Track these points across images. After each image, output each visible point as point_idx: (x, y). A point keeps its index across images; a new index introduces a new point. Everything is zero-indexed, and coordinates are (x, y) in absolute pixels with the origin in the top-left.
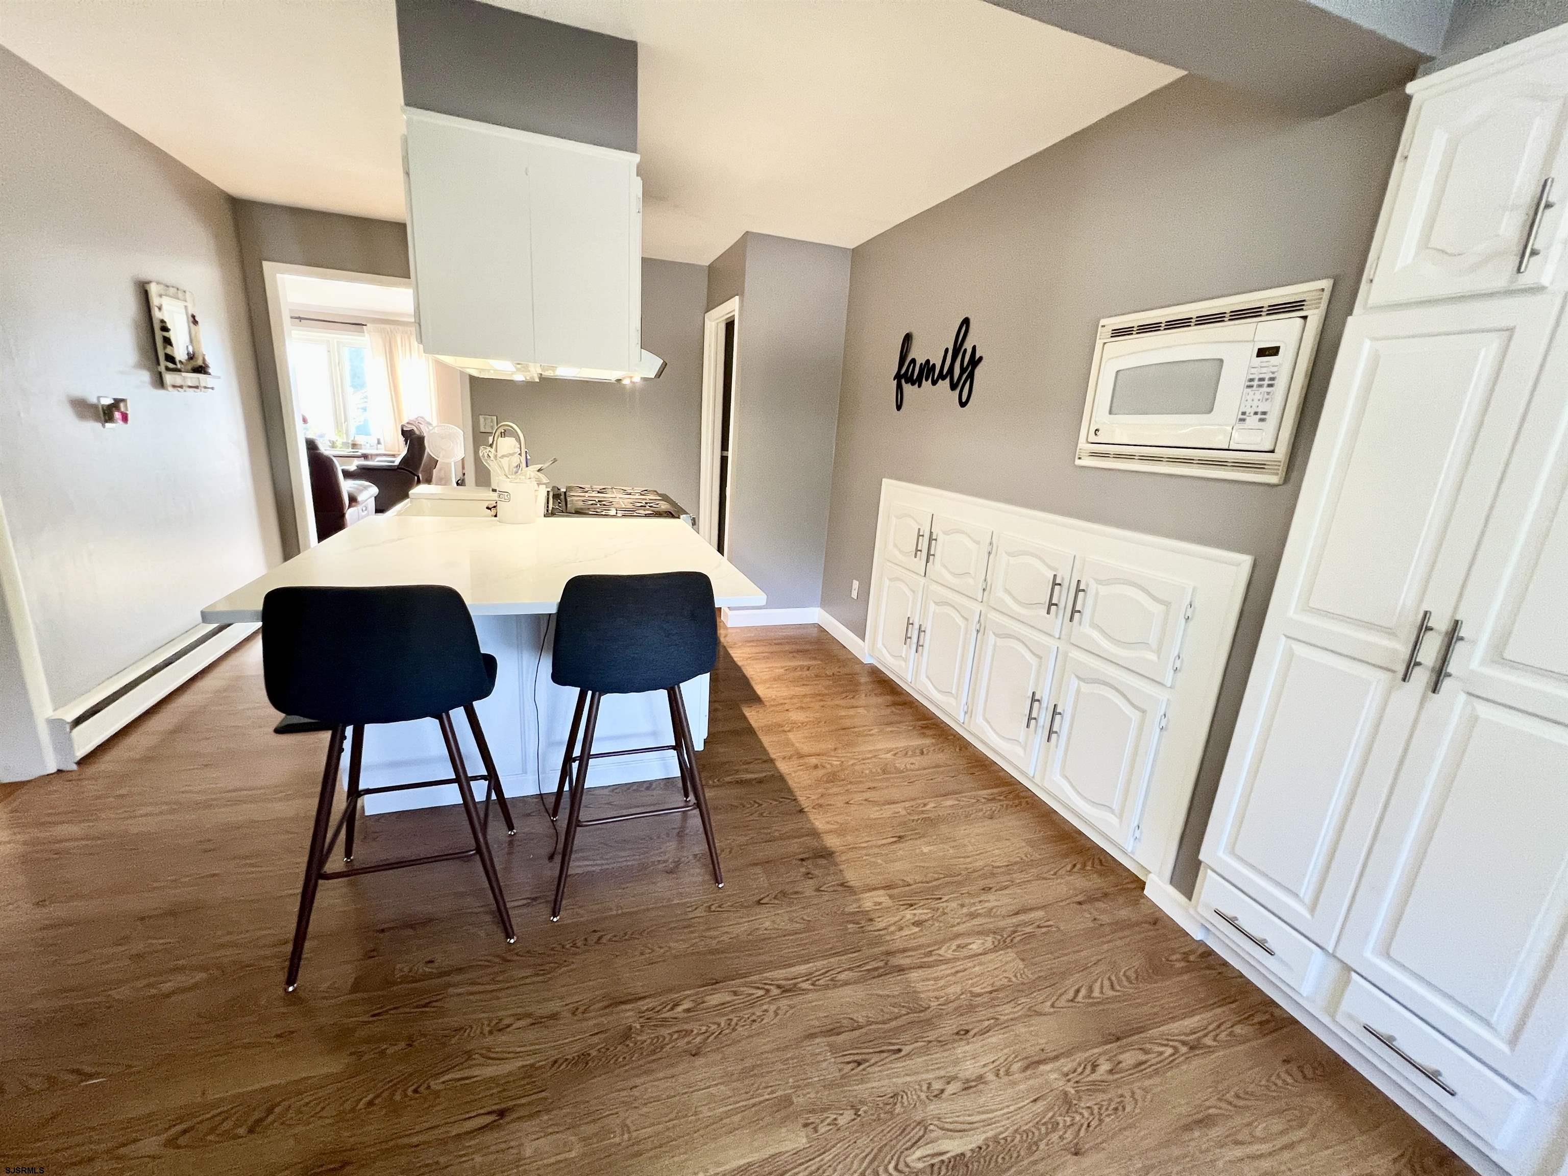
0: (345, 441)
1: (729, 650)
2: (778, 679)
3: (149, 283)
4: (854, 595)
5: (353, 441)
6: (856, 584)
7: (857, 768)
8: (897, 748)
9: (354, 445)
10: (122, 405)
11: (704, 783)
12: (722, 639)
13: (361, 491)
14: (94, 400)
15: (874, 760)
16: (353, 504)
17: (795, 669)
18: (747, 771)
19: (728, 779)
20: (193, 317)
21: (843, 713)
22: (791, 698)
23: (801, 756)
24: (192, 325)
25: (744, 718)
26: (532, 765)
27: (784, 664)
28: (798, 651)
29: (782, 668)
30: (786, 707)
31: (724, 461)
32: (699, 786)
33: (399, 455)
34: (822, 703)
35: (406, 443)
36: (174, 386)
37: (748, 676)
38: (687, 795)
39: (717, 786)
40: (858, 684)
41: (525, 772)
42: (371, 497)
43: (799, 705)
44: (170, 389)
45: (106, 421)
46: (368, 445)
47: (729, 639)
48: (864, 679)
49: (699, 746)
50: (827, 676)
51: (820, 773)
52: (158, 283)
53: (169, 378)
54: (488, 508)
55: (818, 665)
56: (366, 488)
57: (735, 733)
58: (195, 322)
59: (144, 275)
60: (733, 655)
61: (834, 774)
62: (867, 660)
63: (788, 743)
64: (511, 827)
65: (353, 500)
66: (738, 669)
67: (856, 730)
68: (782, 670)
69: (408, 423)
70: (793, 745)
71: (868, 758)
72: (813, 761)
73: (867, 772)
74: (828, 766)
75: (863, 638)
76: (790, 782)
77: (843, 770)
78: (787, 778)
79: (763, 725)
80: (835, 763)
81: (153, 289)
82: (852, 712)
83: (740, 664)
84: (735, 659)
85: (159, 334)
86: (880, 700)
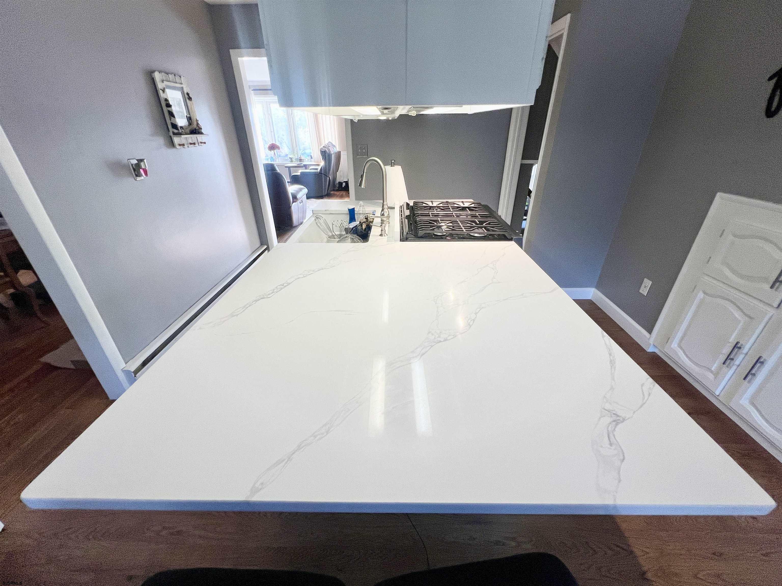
0: (297, 158)
3: (153, 72)
4: (644, 291)
6: (648, 283)
10: (142, 164)
13: (298, 191)
16: (295, 200)
20: (188, 94)
24: (188, 100)
33: (320, 165)
35: (323, 158)
36: (180, 145)
42: (304, 193)
44: (178, 147)
45: (134, 177)
46: (306, 159)
52: (160, 72)
53: (176, 140)
56: (301, 190)
58: (190, 99)
59: (150, 67)
62: (650, 349)
65: (295, 198)
69: (324, 146)
75: (650, 331)
81: (158, 76)
85: (165, 109)
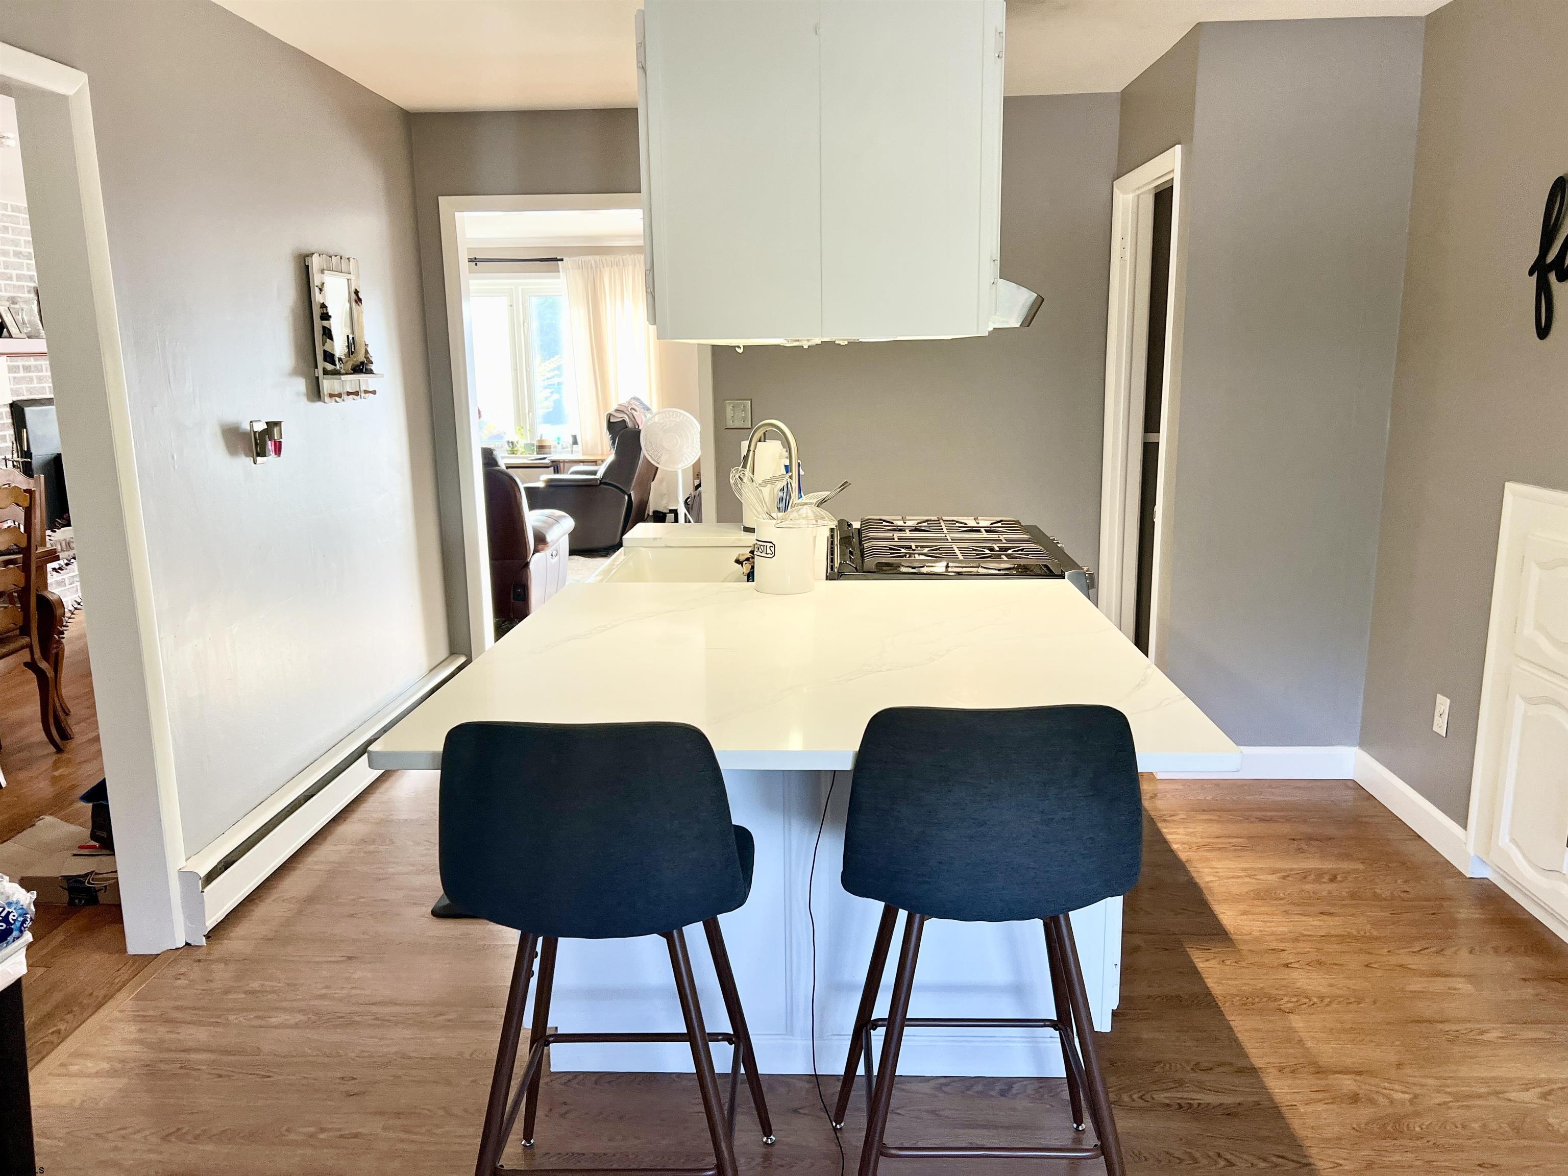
0: (529, 442)
1: (1160, 825)
2: (1263, 895)
3: (310, 256)
4: (1440, 726)
5: (540, 441)
6: (1443, 704)
7: (1452, 1114)
8: (1549, 1081)
9: (541, 448)
10: (276, 430)
11: (1112, 1097)
12: (1146, 803)
13: (551, 526)
14: (247, 427)
15: (1493, 1101)
16: (540, 547)
17: (1304, 876)
18: (1201, 1087)
19: (1162, 1097)
20: (356, 292)
21: (1416, 985)
22: (1296, 940)
23: (1320, 1071)
24: (354, 304)
25: (1195, 973)
26: (803, 1022)
27: (1280, 864)
28: (1309, 839)
29: (1274, 872)
30: (1287, 957)
31: (1150, 452)
32: (1103, 1104)
33: (603, 461)
34: (1366, 958)
35: (613, 443)
36: (331, 396)
37: (1202, 885)
38: (1078, 1120)
39: (1141, 1109)
40: (1454, 923)
41: (790, 1030)
42: (564, 535)
43: (1314, 956)
44: (327, 399)
45: (258, 455)
46: (559, 447)
47: (1160, 803)
48: (1466, 912)
49: (1102, 1023)
50: (1377, 897)
51: (1364, 1113)
52: (320, 254)
53: (328, 385)
54: (737, 561)
55: (1356, 871)
56: (557, 520)
57: (1175, 1002)
58: (359, 300)
59: (306, 248)
60: (1169, 837)
61: (1398, 1120)
62: (1472, 870)
63: (1290, 1038)
64: (767, 1132)
65: (541, 540)
66: (1178, 865)
67: (1447, 1027)
68: (1274, 877)
69: (617, 410)
70: (1301, 1041)
71: (1480, 1096)
72: (1348, 1083)
73: (1476, 1126)
74: (1382, 1101)
75: (1462, 820)
76: (1296, 1124)
77: (1417, 1114)
78: (1288, 1114)
79: (1234, 991)
80: (1398, 1096)
81: (316, 263)
82: (1439, 985)
83: (1183, 856)
84: (1175, 847)
85: (318, 324)
86: (1508, 964)
